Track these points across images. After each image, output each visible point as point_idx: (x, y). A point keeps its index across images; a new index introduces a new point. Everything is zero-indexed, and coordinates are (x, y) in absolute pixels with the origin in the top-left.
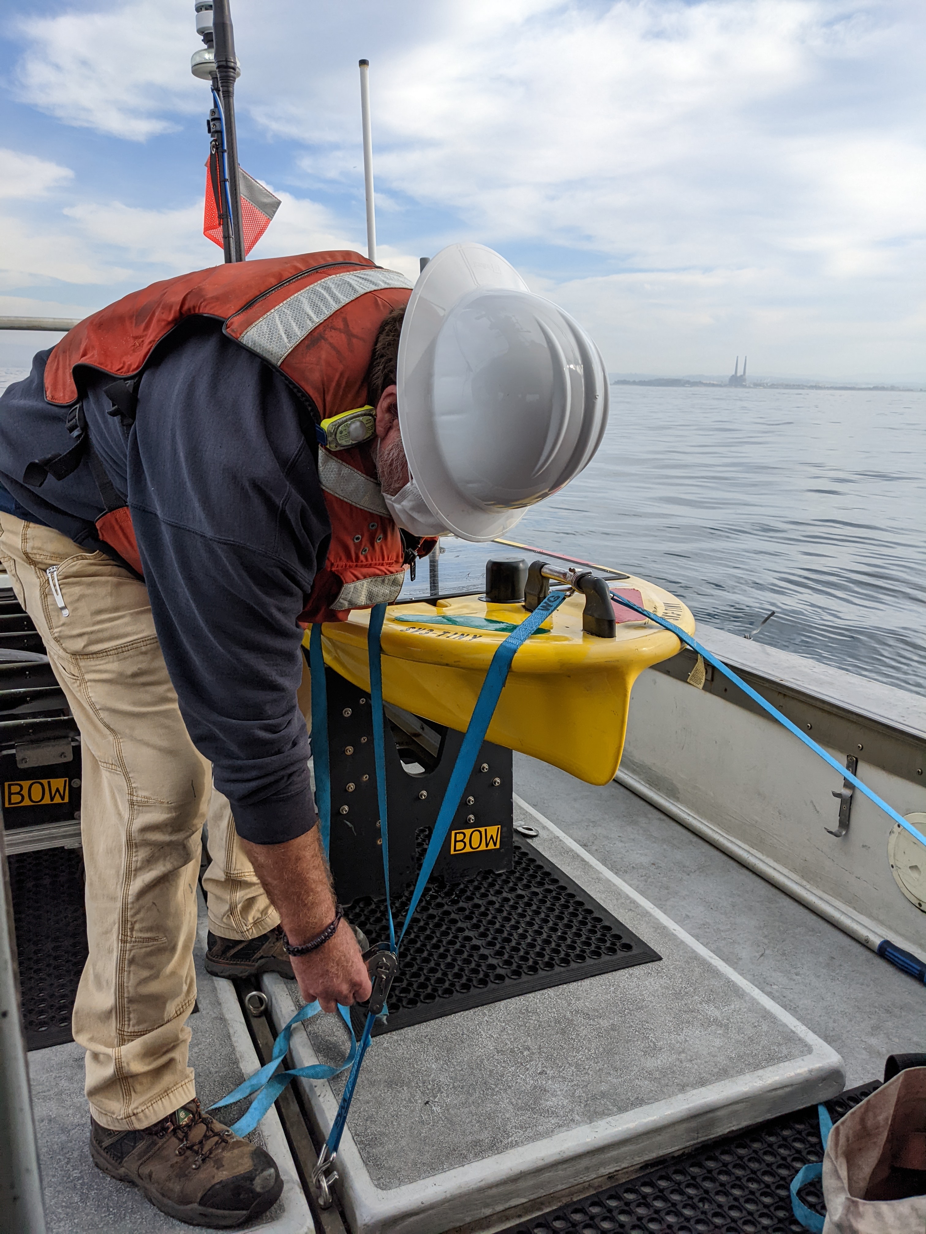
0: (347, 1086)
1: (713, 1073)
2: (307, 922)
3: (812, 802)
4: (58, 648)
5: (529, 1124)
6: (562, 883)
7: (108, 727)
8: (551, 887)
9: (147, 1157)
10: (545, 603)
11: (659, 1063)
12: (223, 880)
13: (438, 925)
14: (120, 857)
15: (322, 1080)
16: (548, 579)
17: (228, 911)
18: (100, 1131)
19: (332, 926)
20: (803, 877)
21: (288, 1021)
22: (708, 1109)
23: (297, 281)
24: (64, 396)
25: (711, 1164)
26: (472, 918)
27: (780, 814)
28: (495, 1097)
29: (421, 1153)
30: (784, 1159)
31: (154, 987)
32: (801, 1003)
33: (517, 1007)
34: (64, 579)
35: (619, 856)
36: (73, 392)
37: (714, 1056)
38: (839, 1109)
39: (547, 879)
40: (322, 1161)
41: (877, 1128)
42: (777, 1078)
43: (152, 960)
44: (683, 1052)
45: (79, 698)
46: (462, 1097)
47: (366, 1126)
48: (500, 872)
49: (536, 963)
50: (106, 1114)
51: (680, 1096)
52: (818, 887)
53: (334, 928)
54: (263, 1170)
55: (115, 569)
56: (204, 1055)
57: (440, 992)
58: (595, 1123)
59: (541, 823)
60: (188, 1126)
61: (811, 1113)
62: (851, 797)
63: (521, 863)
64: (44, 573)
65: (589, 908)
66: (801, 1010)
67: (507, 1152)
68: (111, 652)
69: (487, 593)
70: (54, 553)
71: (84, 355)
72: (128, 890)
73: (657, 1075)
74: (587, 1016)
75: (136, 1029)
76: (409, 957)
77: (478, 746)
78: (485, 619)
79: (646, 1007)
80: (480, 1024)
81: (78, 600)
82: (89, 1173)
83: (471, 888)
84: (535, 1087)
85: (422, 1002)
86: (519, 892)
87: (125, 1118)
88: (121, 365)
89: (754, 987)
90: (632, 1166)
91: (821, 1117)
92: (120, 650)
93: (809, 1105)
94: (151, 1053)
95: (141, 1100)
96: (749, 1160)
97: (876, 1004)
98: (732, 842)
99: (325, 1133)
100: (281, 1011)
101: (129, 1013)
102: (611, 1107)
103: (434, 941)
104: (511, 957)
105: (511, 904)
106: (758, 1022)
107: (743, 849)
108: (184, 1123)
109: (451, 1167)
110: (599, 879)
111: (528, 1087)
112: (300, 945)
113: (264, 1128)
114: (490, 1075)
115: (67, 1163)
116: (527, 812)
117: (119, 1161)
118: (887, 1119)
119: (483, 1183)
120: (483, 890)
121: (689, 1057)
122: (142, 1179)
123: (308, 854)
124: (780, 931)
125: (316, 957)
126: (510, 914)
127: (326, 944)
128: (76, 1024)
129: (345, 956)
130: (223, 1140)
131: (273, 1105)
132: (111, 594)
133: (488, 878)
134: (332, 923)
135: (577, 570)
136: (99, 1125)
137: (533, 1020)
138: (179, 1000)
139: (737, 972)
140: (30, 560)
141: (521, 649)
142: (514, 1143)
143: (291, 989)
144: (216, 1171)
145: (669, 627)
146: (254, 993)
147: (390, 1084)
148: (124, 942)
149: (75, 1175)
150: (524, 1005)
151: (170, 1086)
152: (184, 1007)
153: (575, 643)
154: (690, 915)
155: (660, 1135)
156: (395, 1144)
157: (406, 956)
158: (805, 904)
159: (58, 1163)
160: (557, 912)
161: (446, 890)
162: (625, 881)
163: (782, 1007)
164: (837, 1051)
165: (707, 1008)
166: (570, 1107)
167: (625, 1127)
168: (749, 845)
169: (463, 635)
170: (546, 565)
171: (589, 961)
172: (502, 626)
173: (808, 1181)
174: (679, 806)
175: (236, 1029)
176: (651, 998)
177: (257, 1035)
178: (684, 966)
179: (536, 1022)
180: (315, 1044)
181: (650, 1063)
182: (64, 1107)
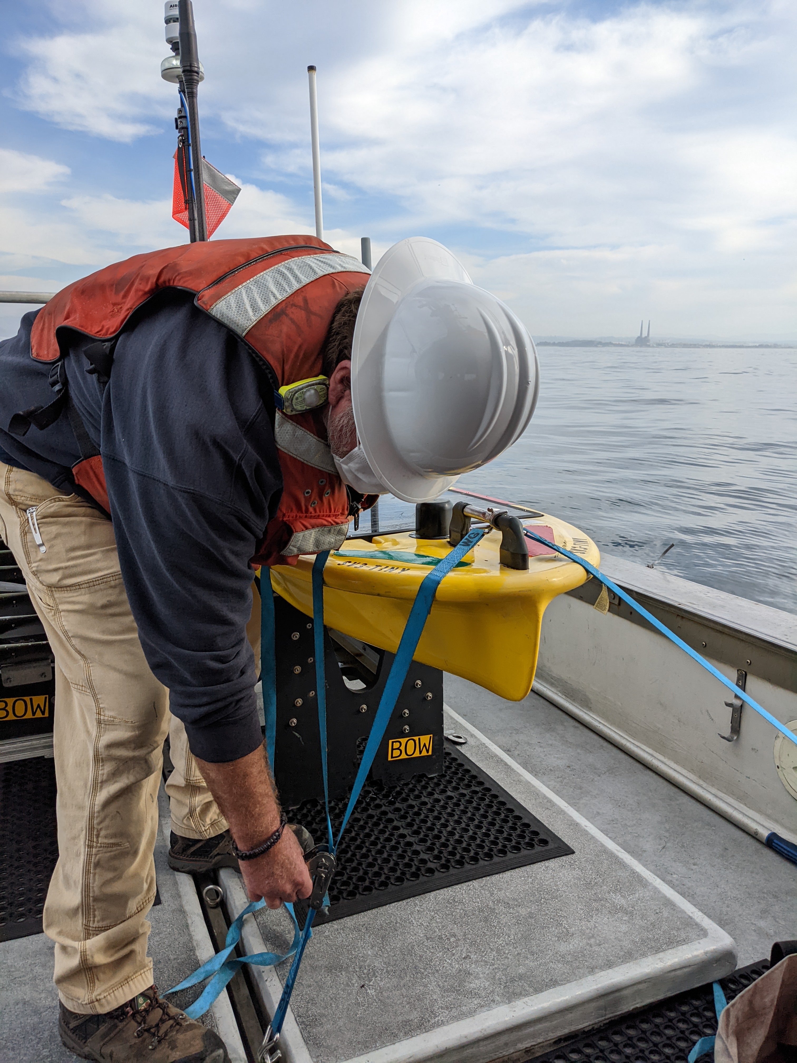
0: (290, 973)
1: (619, 956)
2: (255, 831)
3: (707, 711)
4: (36, 580)
5: (454, 1004)
6: (487, 785)
7: (79, 653)
8: (477, 789)
9: (107, 1038)
10: (466, 539)
11: (571, 947)
12: (183, 785)
13: (376, 824)
14: (88, 770)
15: (269, 967)
16: (470, 517)
17: (188, 814)
18: (67, 1014)
19: (277, 834)
20: (700, 777)
21: (240, 912)
22: (615, 989)
23: (264, 260)
24: (48, 353)
25: (617, 1038)
26: (406, 818)
27: (679, 721)
28: (424, 980)
29: (356, 1032)
30: (682, 1032)
31: (117, 887)
32: (698, 890)
33: (445, 897)
34: (42, 518)
35: (539, 760)
36: (56, 350)
37: (620, 941)
38: (732, 986)
39: (474, 782)
40: (267, 1041)
41: (764, 1009)
42: (676, 960)
43: (116, 863)
44: (593, 936)
45: (54, 626)
46: (395, 981)
47: (308, 1008)
48: (432, 776)
49: (462, 857)
50: (72, 999)
51: (590, 978)
52: (713, 786)
53: (279, 835)
54: (212, 1051)
55: (89, 511)
56: (164, 943)
57: (377, 885)
58: (513, 1003)
59: (469, 732)
60: (146, 1011)
61: (707, 990)
62: (742, 706)
63: (451, 768)
64: (25, 513)
65: (511, 807)
66: (698, 896)
67: (434, 1030)
68: (83, 586)
69: (417, 530)
70: (34, 495)
71: (67, 318)
72: (94, 800)
73: (569, 958)
74: (508, 905)
75: (100, 924)
76: (350, 853)
77: (406, 668)
78: (416, 555)
79: (561, 897)
80: (412, 913)
81: (55, 538)
82: (57, 1052)
83: (406, 791)
84: (460, 970)
85: (360, 893)
86: (449, 793)
87: (89, 1004)
88: (100, 328)
89: (656, 877)
90: (547, 1041)
91: (716, 994)
92: (92, 584)
93: (704, 983)
94: (112, 946)
95: (103, 987)
96: (652, 1034)
97: (765, 891)
98: (638, 747)
99: (271, 1015)
100: (234, 903)
101: (94, 910)
102: (528, 989)
103: (373, 838)
104: (441, 852)
105: (441, 804)
106: (660, 909)
107: (647, 752)
108: (143, 1008)
109: (384, 1045)
110: (520, 781)
111: (454, 970)
112: (248, 851)
113: (215, 1010)
114: (420, 960)
115: (38, 1043)
116: (457, 721)
117: (84, 1041)
118: (773, 1000)
120: (416, 792)
121: (598, 942)
122: (104, 1058)
123: (255, 770)
124: (679, 825)
125: (263, 861)
126: (440, 813)
127: (271, 850)
128: (47, 918)
129: (288, 859)
130: (178, 1023)
131: (225, 989)
132: (85, 533)
133: (421, 781)
134: (277, 831)
135: (494, 510)
136: (67, 1009)
137: (459, 910)
138: (140, 897)
139: (641, 864)
140: (11, 501)
141: (444, 580)
142: (440, 1022)
144: (170, 1052)
145: (577, 560)
146: (211, 886)
147: (330, 969)
148: (90, 847)
149: (44, 1054)
150: (451, 895)
151: (130, 975)
152: (145, 904)
153: (492, 575)
154: (600, 812)
155: (571, 1013)
156: (333, 1024)
157: (347, 852)
158: (702, 801)
159: (29, 1043)
160: (482, 811)
161: (384, 792)
162: (543, 782)
163: (681, 895)
164: (729, 934)
165: (614, 896)
166: (491, 989)
167: (540, 1006)
168: (653, 749)
169: (393, 568)
170: (468, 504)
171: (510, 855)
172: (428, 559)
173: (703, 1054)
174: (591, 715)
175: (194, 919)
176: (565, 888)
177: (213, 925)
178: (594, 859)
179: (462, 911)
180: (264, 933)
181: (563, 948)
182: (37, 991)
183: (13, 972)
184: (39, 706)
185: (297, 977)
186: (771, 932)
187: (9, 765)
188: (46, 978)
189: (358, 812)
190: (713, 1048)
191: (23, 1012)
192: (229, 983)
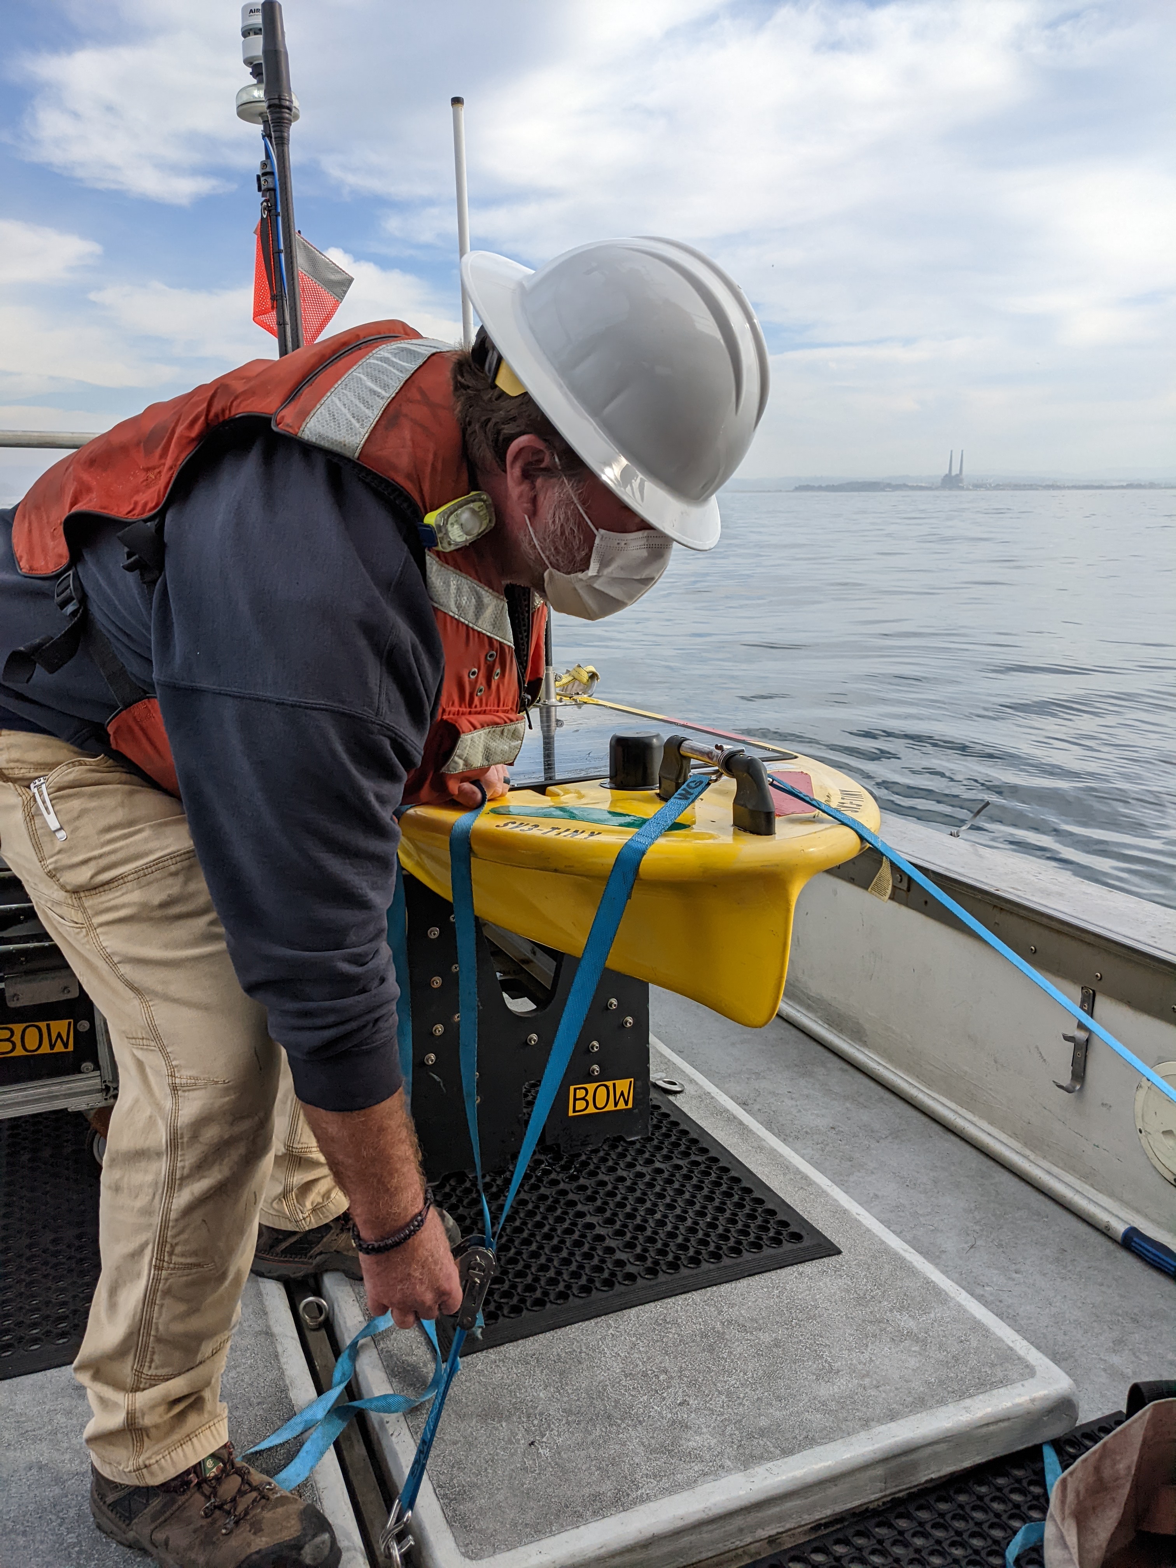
0: (428, 1423)
1: (906, 1402)
2: (388, 1213)
3: (1037, 1048)
5: (665, 1471)
6: (713, 1153)
7: (132, 987)
8: (699, 1159)
9: (162, 1519)
10: (684, 789)
11: (836, 1390)
13: (551, 1209)
14: (159, 1162)
15: (396, 1415)
16: (689, 758)
17: (280, 1194)
18: (103, 1482)
19: (419, 1218)
20: (1025, 1144)
21: (354, 1336)
22: (899, 1451)
24: (47, 563)
25: (903, 1524)
26: (595, 1199)
27: (996, 1062)
28: (621, 1436)
29: (523, 1511)
30: (998, 1515)
32: (1022, 1309)
33: (652, 1315)
35: (789, 1117)
37: (907, 1381)
38: (1071, 1450)
39: (693, 1148)
40: (393, 1522)
41: (1117, 1479)
42: (989, 1410)
44: (868, 1375)
45: (86, 954)
46: (578, 1436)
47: (452, 1474)
48: (633, 1139)
49: (677, 1258)
50: (110, 1464)
51: (863, 1435)
52: (1044, 1157)
53: (422, 1221)
54: (315, 1536)
56: (243, 1381)
57: (552, 1297)
58: (751, 1471)
59: (687, 1075)
60: (217, 1478)
61: (1034, 1454)
62: (1087, 1040)
63: (661, 1127)
65: (748, 1186)
66: (1023, 1318)
67: (636, 1509)
69: (611, 777)
71: (75, 503)
72: (170, 1204)
73: (833, 1406)
74: (743, 1328)
75: (159, 1372)
76: (513, 1251)
77: (596, 978)
78: (610, 812)
79: (820, 1316)
80: (604, 1338)
82: (88, 1537)
83: (595, 1161)
84: (674, 1422)
85: (527, 1309)
86: (658, 1165)
87: (134, 1471)
88: (132, 507)
89: (959, 1289)
90: (799, 1526)
91: (1047, 1460)
93: (1031, 1444)
95: (155, 1449)
96: (953, 1518)
97: (1120, 1312)
98: (934, 1099)
99: (398, 1484)
100: (345, 1323)
101: (153, 1353)
102: (772, 1449)
103: (546, 1229)
104: (645, 1250)
105: (647, 1180)
106: (965, 1335)
108: (212, 1475)
109: (562, 1529)
110: (761, 1148)
111: (665, 1421)
112: (376, 1241)
113: (318, 1477)
114: (615, 1407)
115: (61, 1525)
116: (669, 1060)
117: (127, 1522)
118: (1129, 1467)
119: (603, 1550)
120: (610, 1163)
121: (875, 1382)
122: (157, 1547)
124: (994, 1215)
125: (396, 1257)
126: (645, 1194)
127: (410, 1241)
129: (432, 1256)
130: (264, 1496)
131: (332, 1447)
133: (617, 1147)
134: (420, 1214)
135: (725, 747)
136: (102, 1476)
137: (672, 1334)
139: (939, 1269)
141: (651, 849)
142: (645, 1496)
143: (359, 1293)
144: (253, 1537)
145: (846, 821)
146: (311, 1299)
147: (484, 1418)
148: (159, 1268)
149: (70, 1541)
150: (661, 1313)
151: (196, 1429)
153: (721, 842)
154: (880, 1194)
155: (836, 1485)
156: (489, 1498)
157: (509, 1249)
158: (1028, 1180)
159: (48, 1525)
160: (706, 1192)
161: (563, 1163)
162: (796, 1151)
163: (997, 1315)
164: (1067, 1373)
165: (899, 1317)
166: (719, 1449)
167: (791, 1475)
168: (956, 1103)
169: (576, 831)
170: (686, 739)
171: (746, 1256)
172: (628, 819)
173: (1028, 1547)
174: (866, 1052)
175: (286, 1346)
176: (827, 1304)
177: (314, 1355)
178: (869, 1261)
179: (676, 1336)
180: (388, 1366)
181: (824, 1391)
182: (59, 1450)
183: (24, 1422)
184: (59, 1035)
185: (438, 1430)
186: (1129, 1372)
187: (15, 1122)
188: (72, 1431)
189: (525, 1191)
190: (1041, 1539)
191: (38, 1480)
192: (338, 1438)
